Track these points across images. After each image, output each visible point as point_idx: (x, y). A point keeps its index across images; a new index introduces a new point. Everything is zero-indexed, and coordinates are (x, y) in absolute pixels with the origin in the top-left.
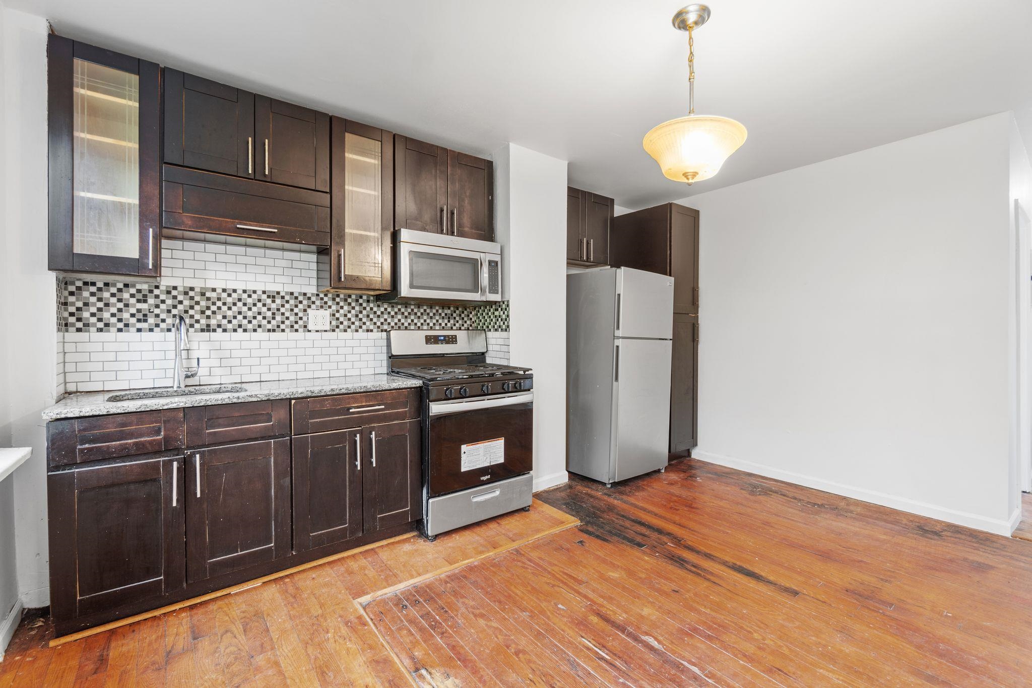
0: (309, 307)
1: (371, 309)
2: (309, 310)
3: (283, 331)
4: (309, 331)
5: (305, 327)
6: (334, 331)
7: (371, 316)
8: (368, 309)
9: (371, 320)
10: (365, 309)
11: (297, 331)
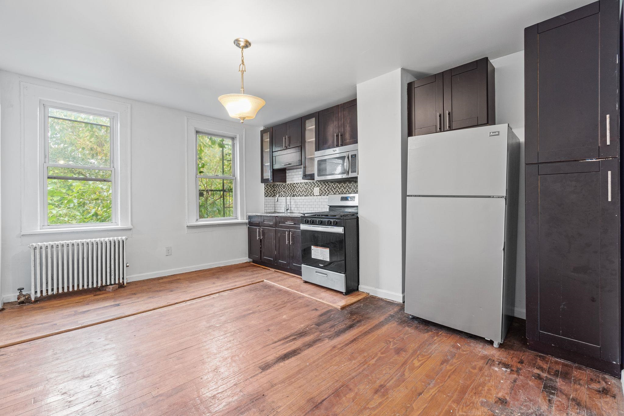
0: (314, 187)
1: (332, 186)
2: (314, 188)
3: (308, 196)
4: (314, 196)
5: (313, 194)
6: (321, 195)
7: (332, 189)
8: (331, 186)
9: (332, 190)
10: (330, 186)
11: (311, 196)
